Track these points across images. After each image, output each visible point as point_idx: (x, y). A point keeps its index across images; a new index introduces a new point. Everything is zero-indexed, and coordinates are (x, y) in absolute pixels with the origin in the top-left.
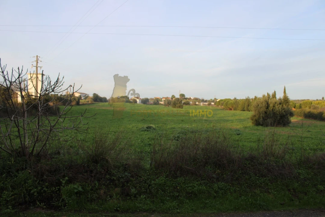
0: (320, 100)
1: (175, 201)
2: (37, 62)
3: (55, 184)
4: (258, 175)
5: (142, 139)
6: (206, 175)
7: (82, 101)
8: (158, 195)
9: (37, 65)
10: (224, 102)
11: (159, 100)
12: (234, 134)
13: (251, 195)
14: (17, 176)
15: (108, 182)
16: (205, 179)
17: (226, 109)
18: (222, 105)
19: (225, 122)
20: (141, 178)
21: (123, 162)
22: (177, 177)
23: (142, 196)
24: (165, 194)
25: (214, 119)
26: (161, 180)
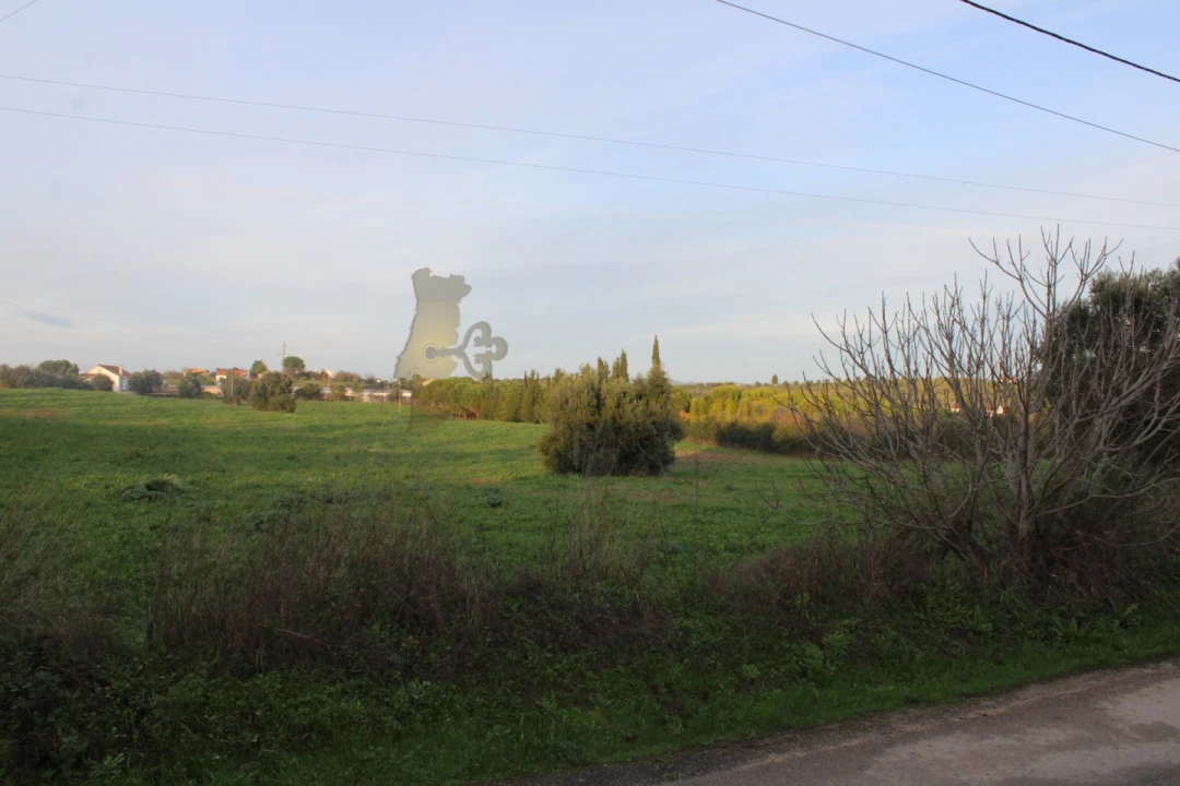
0: (766, 385)
1: (246, 766)
4: (550, 647)
5: (127, 531)
6: (365, 658)
8: (176, 749)
10: (448, 389)
11: (205, 379)
12: (481, 505)
13: (527, 719)
16: (360, 673)
17: (455, 415)
18: (441, 398)
19: (451, 462)
20: (107, 688)
22: (251, 674)
23: (109, 758)
24: (204, 740)
25: (409, 450)
26: (191, 689)
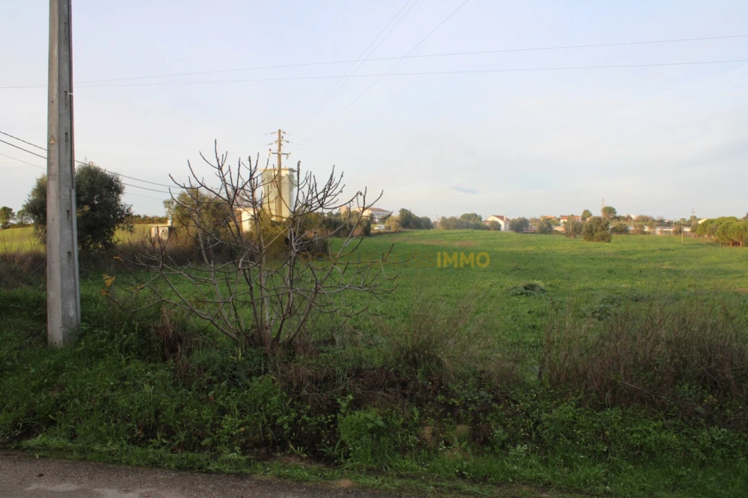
1: (600, 465)
2: (280, 145)
3: (325, 408)
5: (515, 314)
6: (678, 406)
7: (376, 228)
8: (557, 447)
9: (280, 150)
10: (717, 225)
11: (554, 222)
14: (248, 388)
15: (441, 410)
16: (675, 416)
18: (713, 232)
19: (722, 276)
20: (517, 405)
21: (475, 367)
22: (603, 407)
23: (519, 446)
24: (573, 445)
25: (690, 268)
26: (565, 412)
